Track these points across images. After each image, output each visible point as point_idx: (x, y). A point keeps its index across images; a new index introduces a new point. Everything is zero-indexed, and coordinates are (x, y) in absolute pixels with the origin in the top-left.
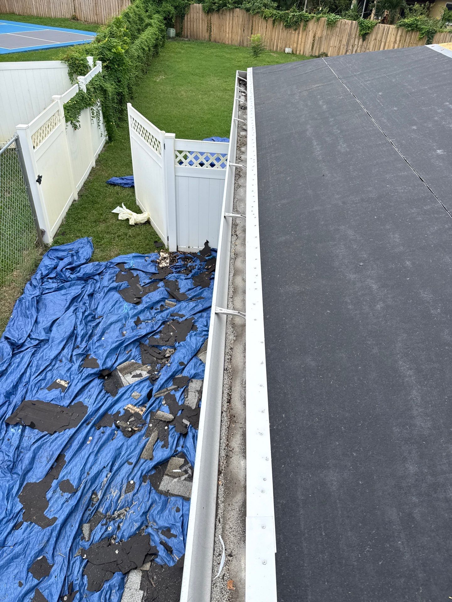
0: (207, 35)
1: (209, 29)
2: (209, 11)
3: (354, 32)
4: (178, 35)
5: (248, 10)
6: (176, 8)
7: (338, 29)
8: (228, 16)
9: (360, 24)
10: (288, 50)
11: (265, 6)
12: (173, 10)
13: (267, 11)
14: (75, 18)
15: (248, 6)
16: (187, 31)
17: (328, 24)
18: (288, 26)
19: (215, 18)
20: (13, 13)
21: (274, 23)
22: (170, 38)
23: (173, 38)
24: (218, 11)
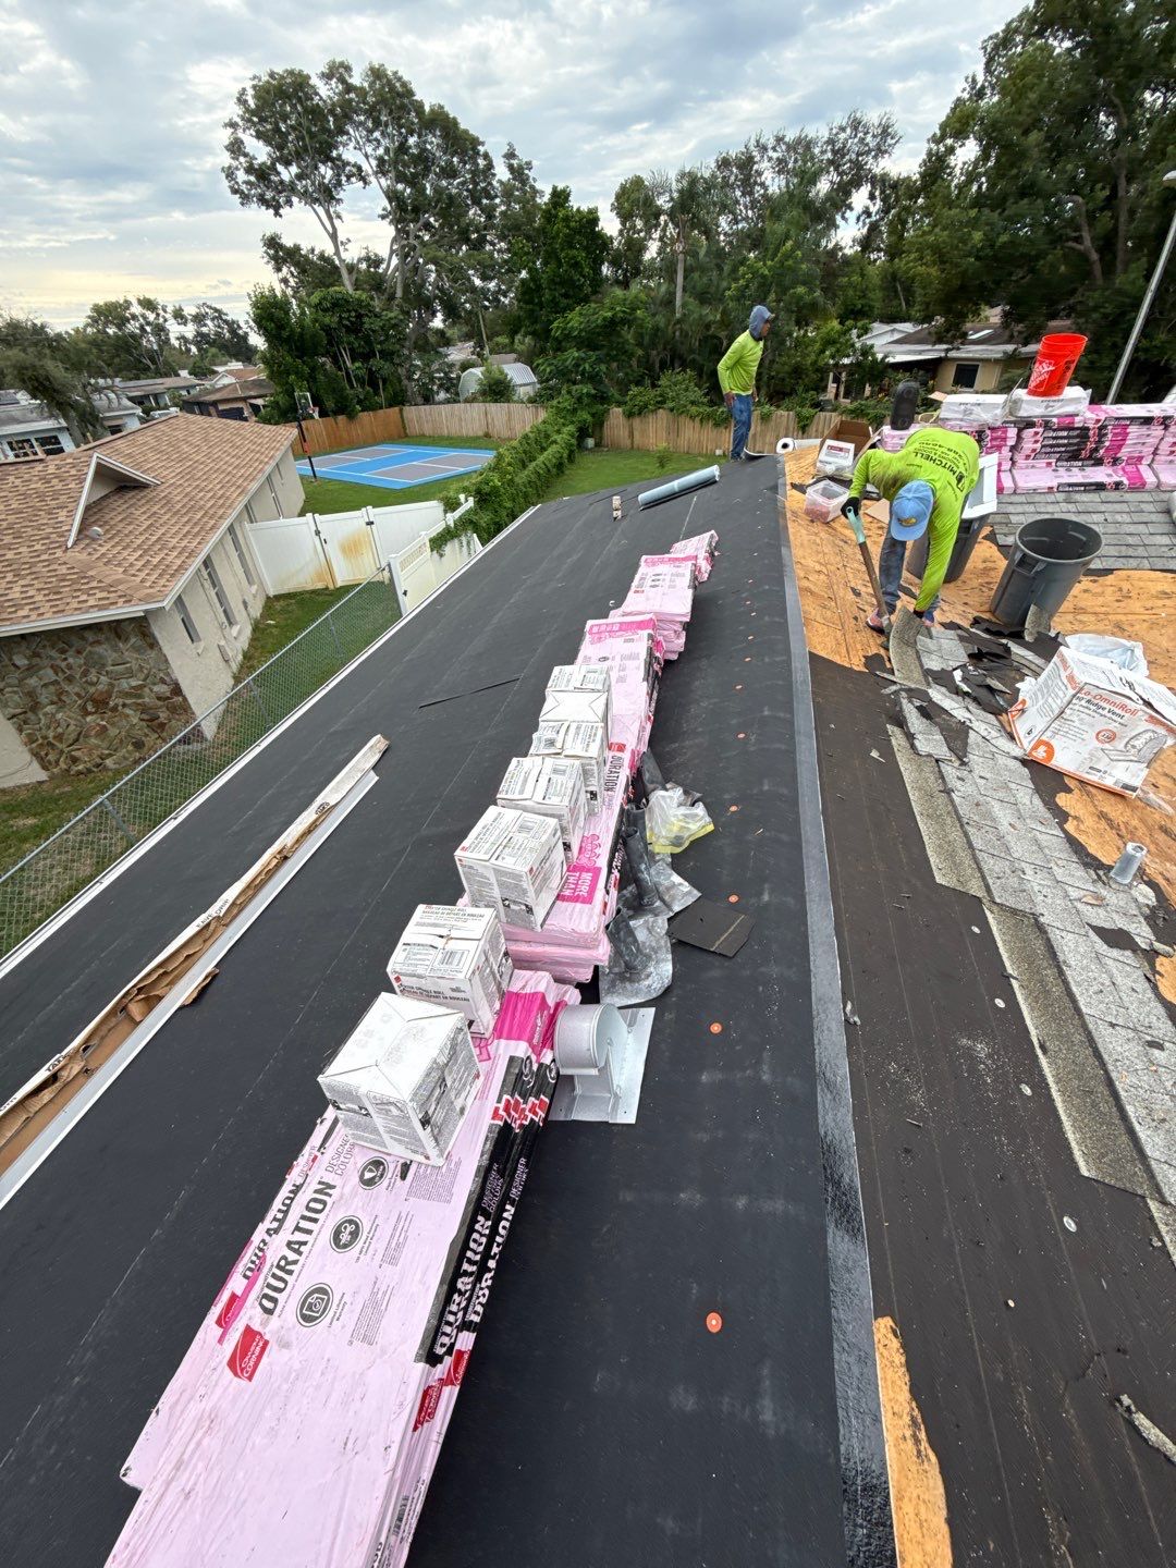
0: (628, 442)
1: (631, 435)
2: (630, 415)
3: (792, 424)
4: (598, 445)
5: (672, 410)
6: (593, 415)
7: (773, 423)
8: (651, 418)
9: (798, 415)
10: (718, 452)
11: (693, 403)
12: (589, 418)
13: (694, 409)
14: (487, 435)
15: (671, 405)
16: (605, 442)
17: (762, 418)
18: (717, 425)
19: (637, 422)
20: (423, 435)
21: (701, 421)
22: (587, 449)
23: (591, 450)
24: (640, 414)
